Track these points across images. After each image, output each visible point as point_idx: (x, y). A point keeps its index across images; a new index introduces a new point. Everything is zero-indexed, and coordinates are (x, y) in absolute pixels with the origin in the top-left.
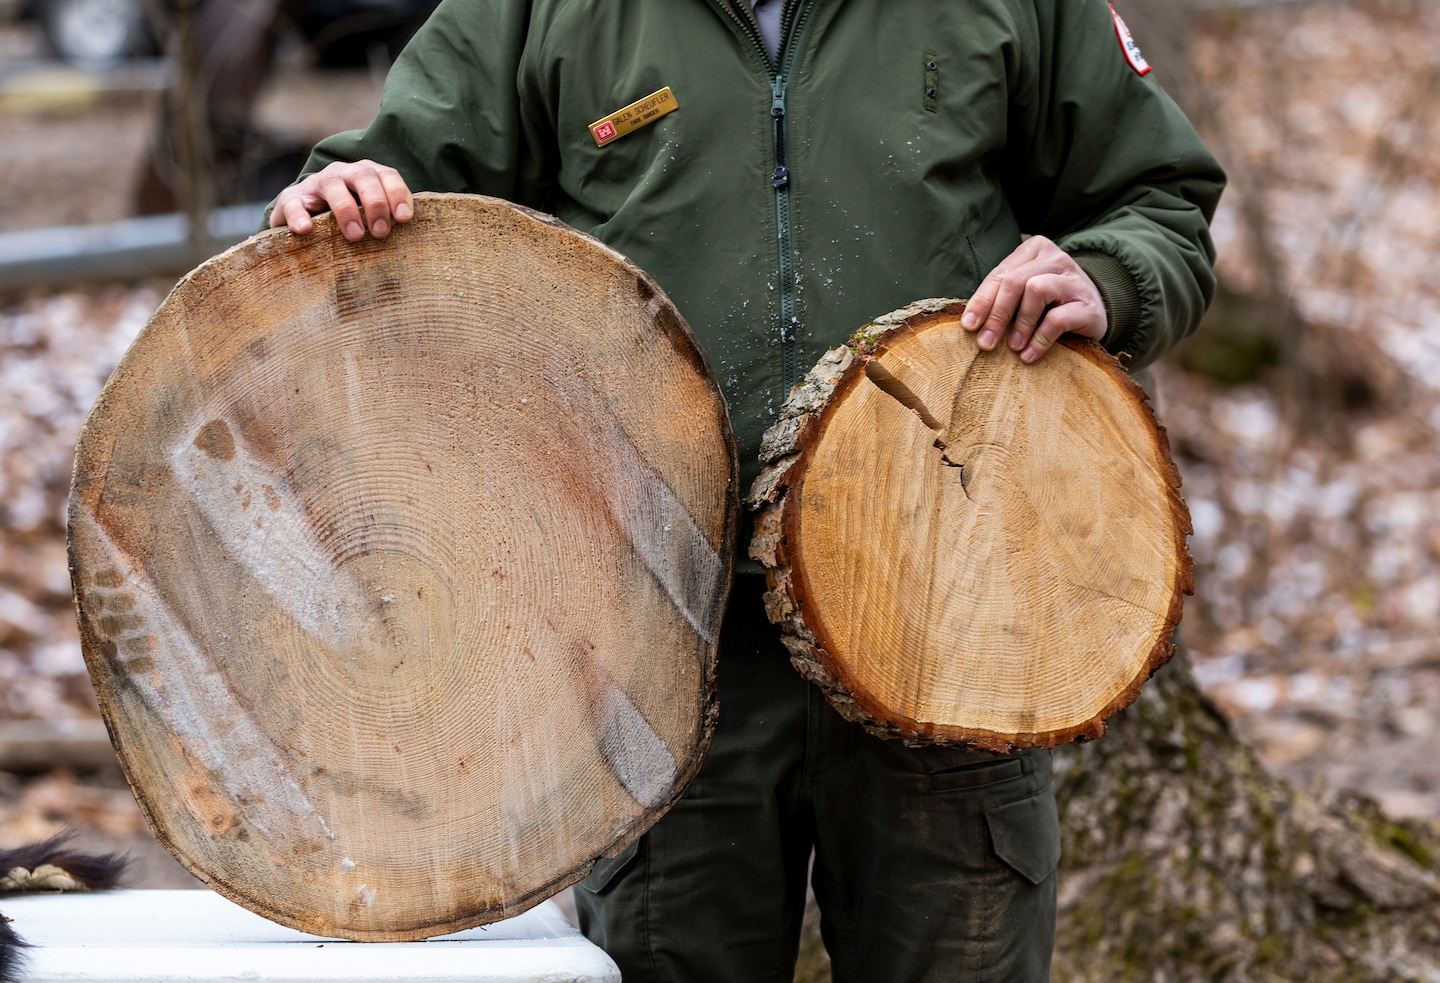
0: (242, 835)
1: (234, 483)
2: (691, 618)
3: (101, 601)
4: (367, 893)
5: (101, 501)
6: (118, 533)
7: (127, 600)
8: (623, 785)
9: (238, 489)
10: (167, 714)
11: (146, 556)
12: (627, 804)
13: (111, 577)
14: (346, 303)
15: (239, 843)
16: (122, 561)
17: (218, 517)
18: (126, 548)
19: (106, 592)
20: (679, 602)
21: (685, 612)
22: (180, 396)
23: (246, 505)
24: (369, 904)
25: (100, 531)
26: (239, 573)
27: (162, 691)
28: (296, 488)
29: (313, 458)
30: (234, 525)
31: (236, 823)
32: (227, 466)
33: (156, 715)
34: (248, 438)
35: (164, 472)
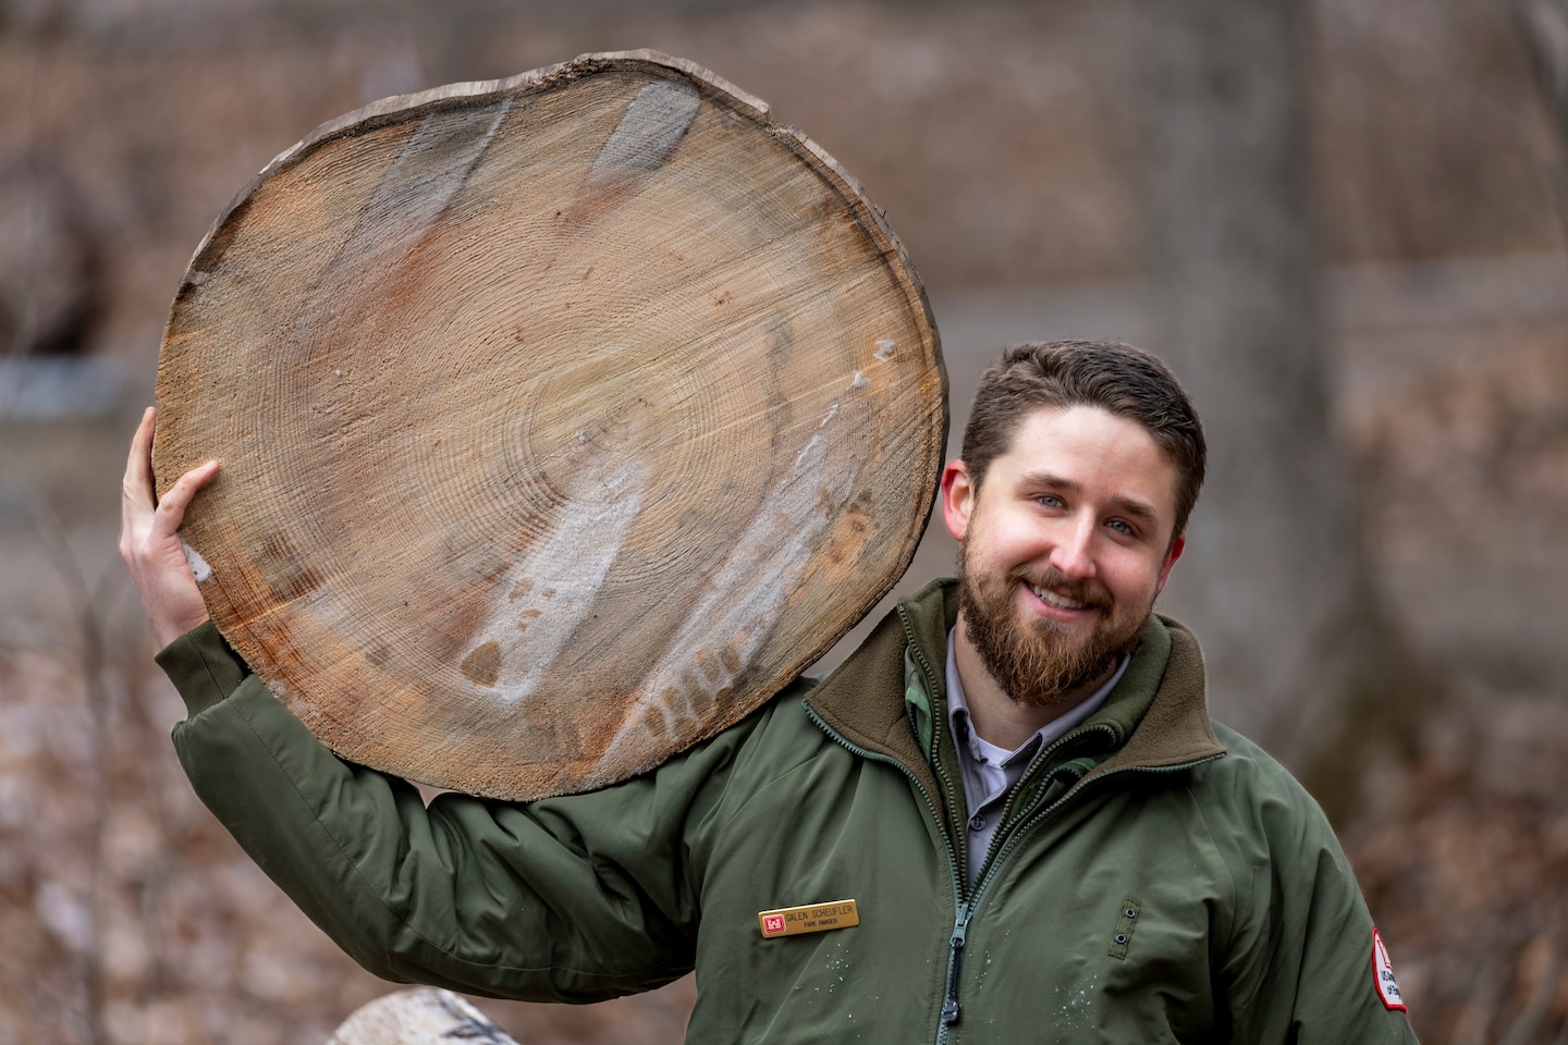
0: (865, 497)
1: (518, 633)
2: (496, 125)
3: (680, 722)
4: (882, 351)
5: (581, 758)
6: (608, 730)
7: (670, 696)
8: (686, 132)
9: (523, 627)
10: (769, 619)
11: (620, 694)
12: (703, 120)
13: (653, 720)
14: (303, 584)
15: (874, 497)
16: (634, 715)
17: (557, 635)
18: (619, 717)
19: (669, 719)
20: (484, 143)
21: (491, 133)
22: (450, 716)
23: (536, 614)
24: (892, 343)
25: (611, 749)
26: (606, 596)
27: (748, 629)
28: (503, 568)
29: (467, 564)
30: (560, 617)
31: (855, 508)
32: (505, 646)
33: (775, 626)
34: (470, 635)
35: (532, 704)
